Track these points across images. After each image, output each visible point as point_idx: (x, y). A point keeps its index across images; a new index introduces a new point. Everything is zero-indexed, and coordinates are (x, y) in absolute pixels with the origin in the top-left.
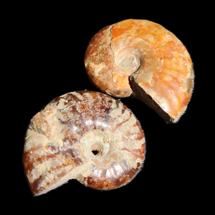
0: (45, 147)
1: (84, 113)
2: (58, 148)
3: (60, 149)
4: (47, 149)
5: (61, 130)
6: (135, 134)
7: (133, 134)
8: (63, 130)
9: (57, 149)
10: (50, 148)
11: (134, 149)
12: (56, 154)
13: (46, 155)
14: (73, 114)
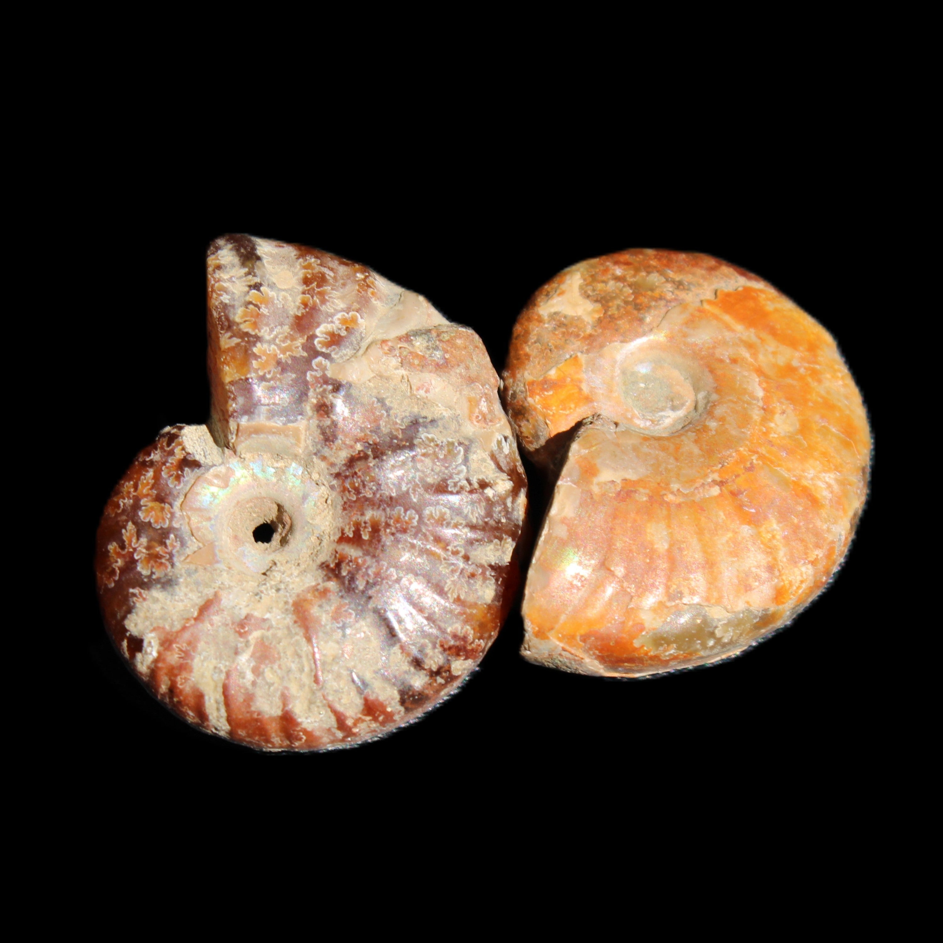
0: (354, 320)
1: (415, 522)
2: (327, 356)
3: (320, 359)
4: (344, 321)
5: (387, 402)
6: (254, 683)
7: (256, 671)
8: (388, 410)
9: (324, 350)
10: (343, 333)
11: (201, 645)
12: (312, 337)
13: (323, 308)
14: (430, 480)
